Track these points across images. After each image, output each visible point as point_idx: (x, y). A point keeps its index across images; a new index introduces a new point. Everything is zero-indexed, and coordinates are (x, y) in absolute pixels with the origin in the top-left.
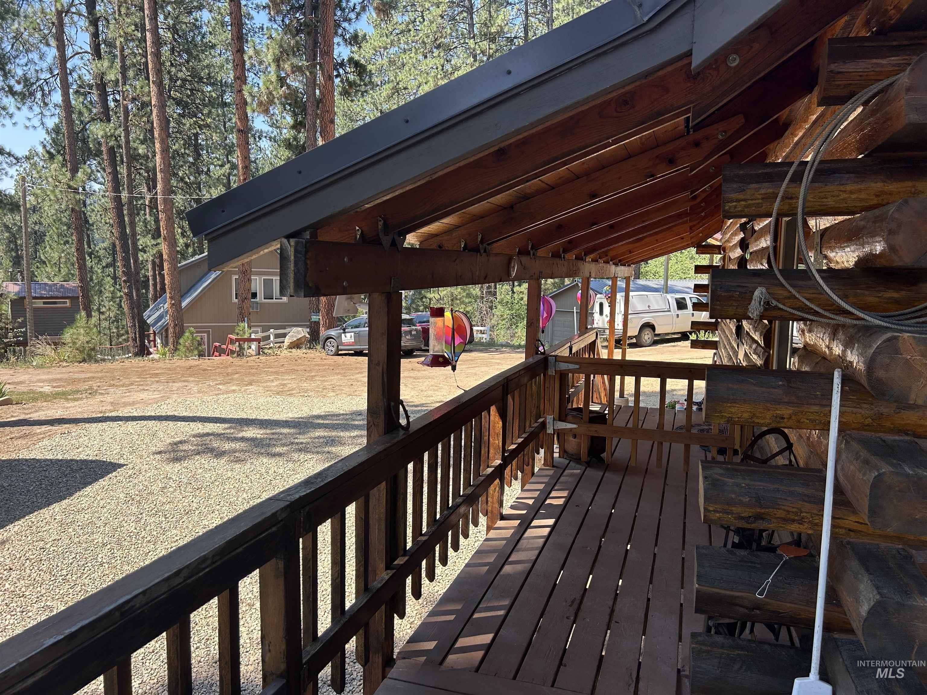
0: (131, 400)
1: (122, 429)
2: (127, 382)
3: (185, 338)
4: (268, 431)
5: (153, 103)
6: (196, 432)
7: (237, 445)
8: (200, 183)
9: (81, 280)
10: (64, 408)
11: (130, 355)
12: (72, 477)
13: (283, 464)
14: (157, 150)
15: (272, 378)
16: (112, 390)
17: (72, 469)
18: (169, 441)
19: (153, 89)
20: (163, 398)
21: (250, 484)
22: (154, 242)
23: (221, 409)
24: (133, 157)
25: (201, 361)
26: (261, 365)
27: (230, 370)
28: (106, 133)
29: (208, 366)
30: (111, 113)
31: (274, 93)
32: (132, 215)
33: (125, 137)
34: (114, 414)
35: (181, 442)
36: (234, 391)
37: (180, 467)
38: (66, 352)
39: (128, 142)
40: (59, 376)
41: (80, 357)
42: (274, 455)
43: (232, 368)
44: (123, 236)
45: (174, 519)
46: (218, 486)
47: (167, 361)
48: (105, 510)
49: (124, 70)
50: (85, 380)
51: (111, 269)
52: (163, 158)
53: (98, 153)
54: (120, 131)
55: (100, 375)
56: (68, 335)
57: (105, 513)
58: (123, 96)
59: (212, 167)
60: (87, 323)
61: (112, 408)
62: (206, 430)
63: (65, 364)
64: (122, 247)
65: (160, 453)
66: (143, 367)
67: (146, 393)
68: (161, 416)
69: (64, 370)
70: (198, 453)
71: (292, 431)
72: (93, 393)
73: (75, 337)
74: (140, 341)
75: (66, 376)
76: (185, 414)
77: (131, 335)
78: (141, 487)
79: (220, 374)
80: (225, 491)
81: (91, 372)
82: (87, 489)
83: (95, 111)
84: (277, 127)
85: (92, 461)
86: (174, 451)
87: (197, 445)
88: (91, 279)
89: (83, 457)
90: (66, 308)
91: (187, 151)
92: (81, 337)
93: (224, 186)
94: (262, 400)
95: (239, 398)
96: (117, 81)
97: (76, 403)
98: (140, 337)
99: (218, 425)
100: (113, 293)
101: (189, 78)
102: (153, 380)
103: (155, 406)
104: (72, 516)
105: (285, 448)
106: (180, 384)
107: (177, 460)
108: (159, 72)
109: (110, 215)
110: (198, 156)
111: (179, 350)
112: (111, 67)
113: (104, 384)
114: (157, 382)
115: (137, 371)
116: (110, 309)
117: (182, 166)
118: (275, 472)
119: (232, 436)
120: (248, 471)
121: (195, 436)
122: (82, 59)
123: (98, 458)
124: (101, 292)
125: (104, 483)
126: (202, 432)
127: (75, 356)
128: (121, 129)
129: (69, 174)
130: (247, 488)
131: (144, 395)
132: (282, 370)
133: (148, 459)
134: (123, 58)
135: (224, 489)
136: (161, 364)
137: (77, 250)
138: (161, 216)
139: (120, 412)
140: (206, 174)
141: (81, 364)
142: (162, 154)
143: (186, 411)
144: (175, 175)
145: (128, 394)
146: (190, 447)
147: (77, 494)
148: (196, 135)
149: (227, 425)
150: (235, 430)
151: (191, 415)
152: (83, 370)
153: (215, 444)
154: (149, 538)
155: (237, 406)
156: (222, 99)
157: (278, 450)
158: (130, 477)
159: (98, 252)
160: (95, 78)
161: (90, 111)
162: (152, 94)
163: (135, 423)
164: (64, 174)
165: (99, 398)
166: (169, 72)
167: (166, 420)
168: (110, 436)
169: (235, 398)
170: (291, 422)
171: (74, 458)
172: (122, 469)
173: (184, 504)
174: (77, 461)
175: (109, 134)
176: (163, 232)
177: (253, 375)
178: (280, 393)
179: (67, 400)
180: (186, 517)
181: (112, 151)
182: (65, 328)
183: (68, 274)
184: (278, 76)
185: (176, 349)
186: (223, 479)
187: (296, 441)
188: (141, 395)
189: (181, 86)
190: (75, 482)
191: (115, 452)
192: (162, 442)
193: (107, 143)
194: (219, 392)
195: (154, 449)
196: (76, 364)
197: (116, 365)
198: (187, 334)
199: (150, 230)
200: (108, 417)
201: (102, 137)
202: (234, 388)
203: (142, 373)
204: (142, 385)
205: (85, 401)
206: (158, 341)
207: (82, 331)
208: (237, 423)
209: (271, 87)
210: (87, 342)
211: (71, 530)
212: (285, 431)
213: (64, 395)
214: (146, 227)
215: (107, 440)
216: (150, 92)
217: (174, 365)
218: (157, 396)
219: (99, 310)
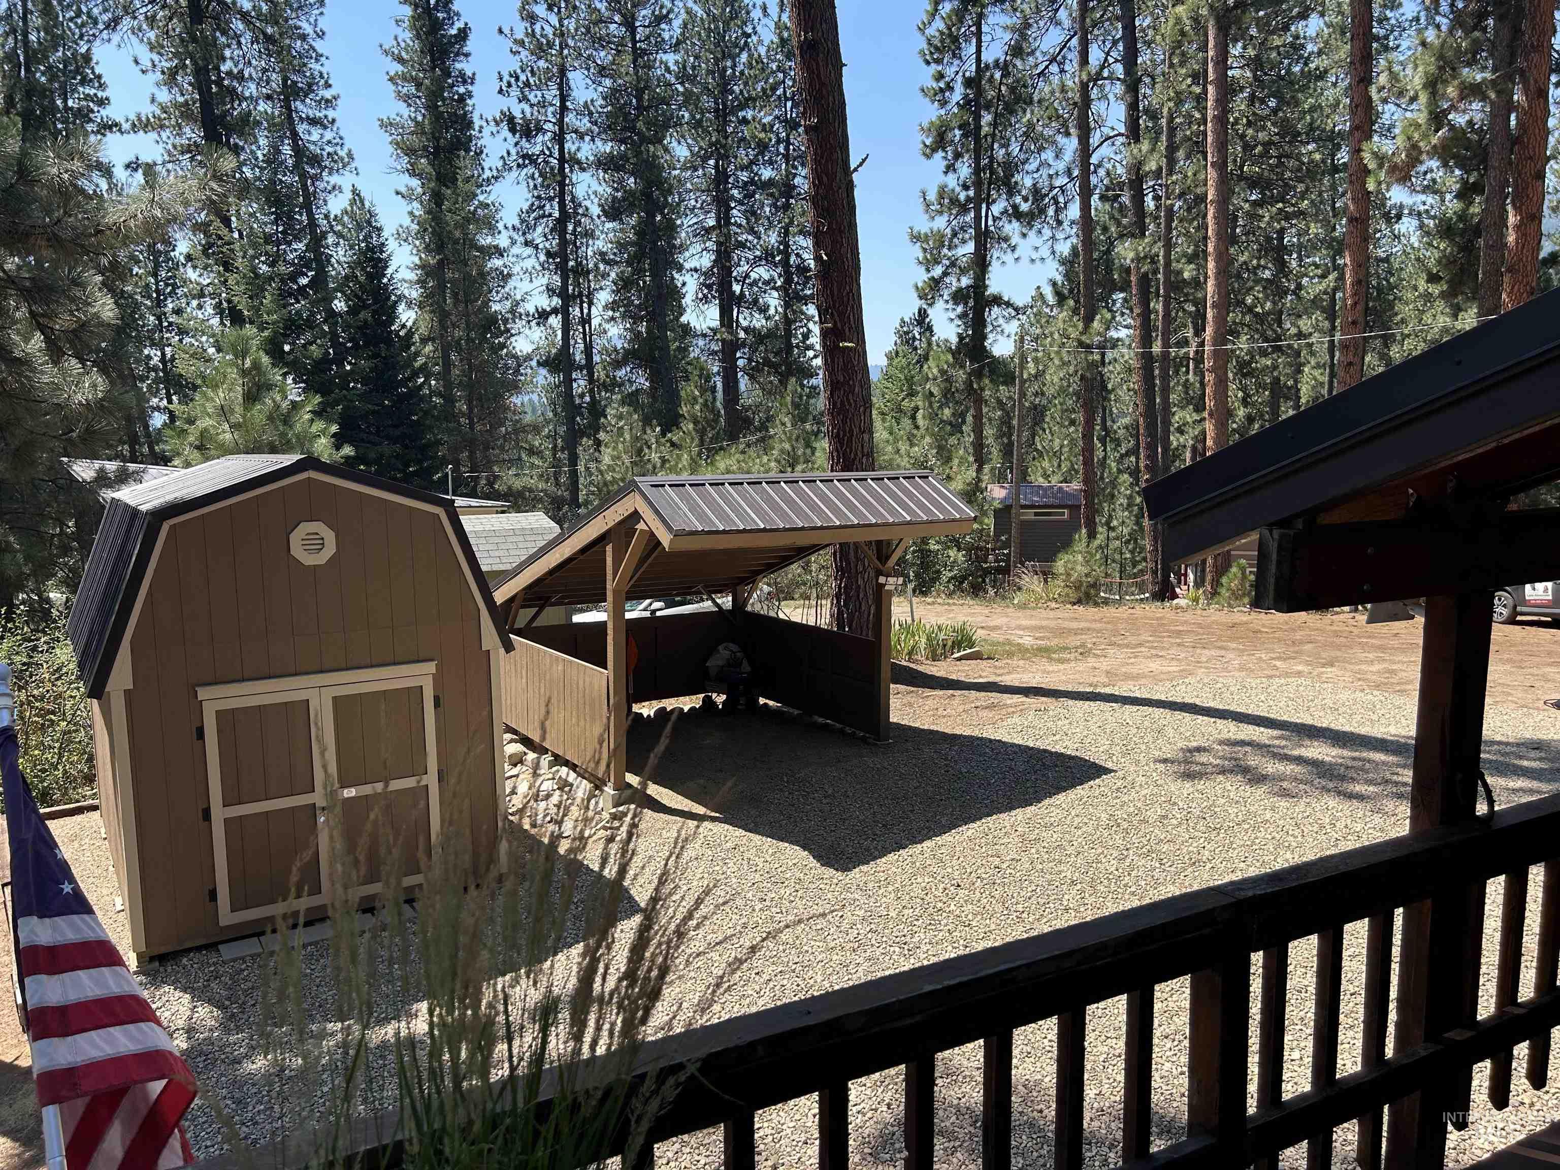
0: (1134, 670)
1: (1116, 715)
2: (1132, 640)
3: (1231, 575)
4: (1346, 753)
5: (1210, 197)
6: (1225, 736)
7: (1290, 768)
8: (1281, 312)
9: (1086, 481)
10: (1044, 671)
11: (1147, 595)
12: (1043, 775)
13: (1365, 815)
14: (1210, 273)
15: (1371, 656)
16: (1111, 651)
17: (1044, 764)
18: (1180, 745)
19: (1212, 174)
20: (1183, 674)
21: (1299, 838)
22: (1196, 417)
23: (1271, 703)
24: (1176, 285)
25: (1254, 615)
26: (1356, 631)
27: (1298, 636)
28: (1137, 254)
29: (1264, 626)
30: (1147, 221)
31: (1421, 144)
32: (1165, 378)
33: (1164, 257)
34: (1108, 690)
35: (1199, 749)
36: (1299, 674)
37: (1191, 790)
38: (1057, 587)
39: (1168, 263)
40: (1044, 623)
41: (1074, 596)
42: (1351, 796)
43: (1302, 633)
44: (1150, 412)
45: (1172, 869)
46: (1246, 831)
47: (1199, 612)
48: (1080, 832)
49: (1172, 149)
50: (1076, 632)
51: (1133, 459)
52: (1218, 285)
53: (1125, 286)
54: (1159, 249)
55: (1098, 626)
56: (1060, 565)
57: (1079, 837)
58: (1167, 192)
59: (1305, 281)
60: (1088, 546)
61: (1106, 680)
62: (1241, 736)
63: (1053, 605)
64: (1147, 427)
65: (1165, 761)
66: (1161, 618)
67: (1158, 661)
68: (1176, 703)
69: (1052, 614)
70: (1223, 772)
71: (1391, 759)
72: (1084, 652)
73: (1070, 566)
74: (1163, 576)
75: (1052, 624)
76: (1212, 704)
77: (1151, 565)
78: (1132, 809)
79: (1280, 640)
80: (1257, 841)
81: (1087, 621)
82: (1060, 796)
83: (1125, 221)
84: (1435, 192)
85: (1071, 757)
86: (1186, 762)
87: (1223, 758)
88: (1102, 478)
89: (1059, 749)
90: (1063, 521)
91: (1262, 262)
92: (1079, 568)
93: (1322, 312)
94: (1344, 696)
95: (1306, 686)
96: (1160, 169)
97: (1061, 667)
98: (1162, 569)
99: (1262, 729)
100: (1130, 497)
101: (1276, 139)
102: (1173, 640)
103: (1167, 684)
104: (1037, 831)
105: (1371, 788)
106: (1213, 652)
107: (1189, 776)
108: (1222, 146)
109: (1135, 378)
110: (1281, 265)
111: (1219, 594)
112: (1153, 150)
113: (1102, 640)
114: (1179, 645)
115: (1151, 625)
116: (1123, 522)
117: (1252, 288)
118: (1346, 826)
119: (1282, 751)
120: (1300, 816)
121: (1221, 743)
122: (1113, 144)
123: (1078, 754)
124: (1113, 496)
125: (1082, 793)
126: (1233, 737)
127: (1067, 595)
128: (1160, 244)
129: (1081, 325)
130: (1294, 844)
131: (1154, 665)
132: (1395, 643)
133: (1146, 768)
134: (1172, 130)
135: (1256, 838)
136: (1188, 616)
137: (1084, 436)
138: (1209, 377)
139: (1116, 688)
140: (1294, 293)
141: (1076, 607)
142: (1216, 279)
143: (1214, 700)
144: (1240, 303)
145: (1132, 660)
146: (1212, 760)
147: (1047, 802)
148: (1281, 232)
149: (1276, 733)
150: (1288, 743)
151: (1221, 707)
152: (1077, 615)
153: (1254, 760)
154: (1133, 889)
155: (1300, 701)
156: (1333, 160)
157: (1358, 788)
158: (1118, 790)
159: (1116, 432)
160: (1129, 172)
161: (1118, 223)
162: (1210, 183)
163: (1135, 708)
164: (1075, 326)
165: (1092, 661)
166: (1243, 137)
167: (1181, 710)
168: (1099, 724)
169: (1298, 686)
170: (1392, 742)
171: (1049, 748)
172: (1109, 776)
173: (1191, 849)
174: (1051, 753)
175: (1142, 255)
176: (1209, 403)
177: (1338, 647)
178: (1383, 687)
179: (1051, 659)
180: (1190, 869)
181: (1145, 281)
182: (1059, 551)
183: (1069, 471)
184: (1430, 113)
185: (1215, 593)
186: (1256, 822)
187: (1395, 777)
188: (1151, 665)
189: (1261, 156)
190: (1046, 784)
191: (1101, 749)
192: (1170, 744)
193: (1139, 269)
194: (1274, 673)
195: (1157, 753)
196: (1069, 606)
197: (1123, 612)
198: (1234, 570)
199: (1193, 398)
200: (1099, 694)
201: (1132, 261)
202: (1300, 668)
203: (1158, 629)
204: (1155, 648)
205: (1073, 664)
206: (1191, 577)
207: (1080, 558)
208: (1293, 731)
209: (1416, 136)
210: (1087, 575)
211: (1033, 851)
212: (1379, 757)
213: (1044, 652)
214: (1187, 393)
215: (1094, 728)
216: (1206, 180)
217: (1209, 620)
218: (1174, 669)
219: (1108, 523)
